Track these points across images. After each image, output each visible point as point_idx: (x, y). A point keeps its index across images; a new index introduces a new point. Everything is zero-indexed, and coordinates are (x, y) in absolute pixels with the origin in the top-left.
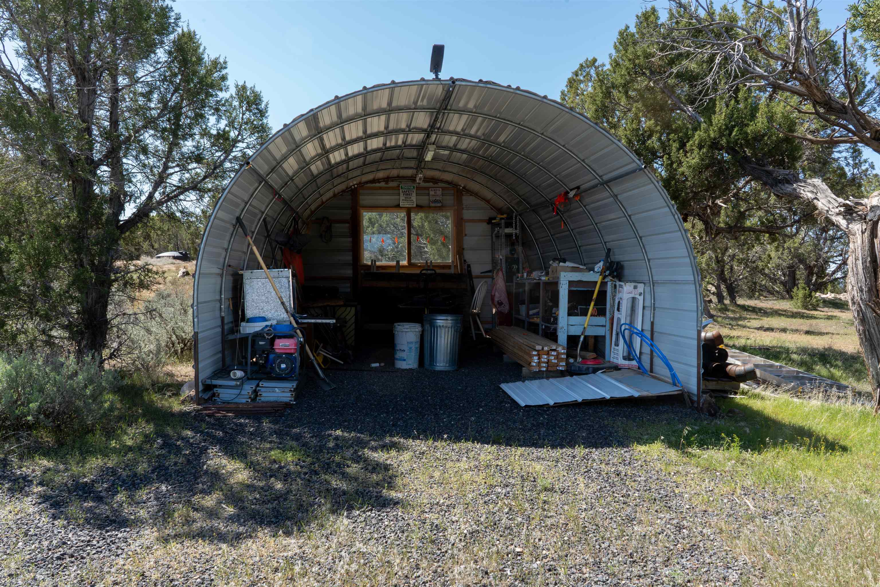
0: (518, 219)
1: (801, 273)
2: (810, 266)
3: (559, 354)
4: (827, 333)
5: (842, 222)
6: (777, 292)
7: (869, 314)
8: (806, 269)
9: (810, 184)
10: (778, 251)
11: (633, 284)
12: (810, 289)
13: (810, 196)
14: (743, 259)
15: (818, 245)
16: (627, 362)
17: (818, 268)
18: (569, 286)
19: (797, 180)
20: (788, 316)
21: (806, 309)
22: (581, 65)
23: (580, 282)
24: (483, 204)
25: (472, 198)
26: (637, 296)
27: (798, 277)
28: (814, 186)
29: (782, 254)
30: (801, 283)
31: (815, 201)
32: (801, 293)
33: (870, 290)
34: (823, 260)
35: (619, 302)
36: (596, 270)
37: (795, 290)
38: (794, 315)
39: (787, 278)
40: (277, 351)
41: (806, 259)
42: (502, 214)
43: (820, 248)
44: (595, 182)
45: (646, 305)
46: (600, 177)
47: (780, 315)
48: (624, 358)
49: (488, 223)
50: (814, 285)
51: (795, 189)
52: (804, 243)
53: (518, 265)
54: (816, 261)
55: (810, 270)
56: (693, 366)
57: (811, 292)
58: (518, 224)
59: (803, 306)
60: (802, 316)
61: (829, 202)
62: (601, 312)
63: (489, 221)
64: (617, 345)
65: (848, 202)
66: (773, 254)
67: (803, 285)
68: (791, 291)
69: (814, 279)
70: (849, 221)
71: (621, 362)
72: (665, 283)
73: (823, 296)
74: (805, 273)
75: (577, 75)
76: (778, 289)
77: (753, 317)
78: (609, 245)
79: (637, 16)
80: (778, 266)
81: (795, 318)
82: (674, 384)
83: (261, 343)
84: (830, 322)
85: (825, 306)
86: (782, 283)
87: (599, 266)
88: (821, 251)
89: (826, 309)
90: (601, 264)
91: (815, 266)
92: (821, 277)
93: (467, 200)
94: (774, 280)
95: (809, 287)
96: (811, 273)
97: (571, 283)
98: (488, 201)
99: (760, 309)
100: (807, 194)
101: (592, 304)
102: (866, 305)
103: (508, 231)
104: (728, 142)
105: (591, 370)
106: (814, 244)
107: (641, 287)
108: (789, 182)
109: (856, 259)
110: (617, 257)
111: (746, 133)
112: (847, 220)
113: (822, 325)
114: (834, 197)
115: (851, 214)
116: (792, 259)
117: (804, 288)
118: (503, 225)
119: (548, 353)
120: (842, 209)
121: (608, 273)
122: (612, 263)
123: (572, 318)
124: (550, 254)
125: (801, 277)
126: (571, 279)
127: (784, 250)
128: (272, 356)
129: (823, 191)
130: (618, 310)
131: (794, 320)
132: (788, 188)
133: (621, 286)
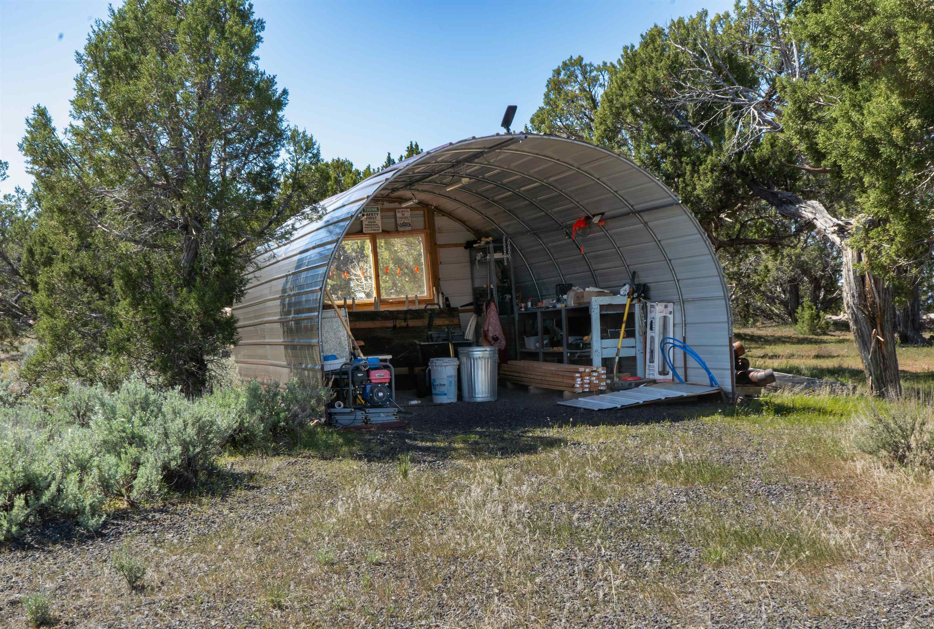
0: (508, 243)
1: (806, 287)
2: (816, 278)
3: (600, 374)
4: (838, 356)
5: (837, 239)
6: (777, 315)
7: (861, 316)
8: (811, 282)
9: (809, 206)
10: (776, 260)
11: (663, 304)
12: (817, 308)
13: (811, 216)
14: (735, 273)
15: (824, 250)
16: (662, 377)
17: (826, 280)
18: (601, 311)
19: (799, 202)
20: (793, 343)
21: (814, 334)
22: (565, 64)
23: (610, 306)
24: (457, 225)
25: (445, 218)
26: (668, 315)
27: (801, 293)
28: (813, 207)
29: (781, 263)
30: (806, 301)
31: (815, 221)
32: (807, 314)
33: (860, 296)
34: (832, 269)
35: (652, 322)
36: (622, 293)
37: (799, 310)
38: (801, 341)
39: (788, 295)
40: (373, 381)
41: (811, 269)
42: (487, 237)
43: (826, 252)
44: (625, 210)
45: (676, 322)
46: (632, 206)
47: (784, 342)
48: (660, 373)
49: (466, 248)
50: (822, 303)
51: (797, 210)
52: (806, 247)
53: (511, 295)
54: (823, 271)
55: (815, 282)
56: (727, 369)
57: (819, 312)
58: (509, 248)
59: (810, 330)
60: (810, 342)
61: (826, 222)
62: (630, 334)
63: (469, 245)
64: (652, 361)
65: (840, 222)
66: (770, 264)
67: (809, 303)
68: (795, 312)
69: (822, 294)
70: (842, 238)
71: (658, 377)
72: (694, 300)
73: (835, 318)
74: (811, 287)
75: (559, 74)
76: (777, 312)
77: (753, 346)
78: (632, 268)
79: (642, 35)
80: (776, 281)
81: (802, 344)
82: (712, 386)
83: (359, 375)
84: (841, 345)
85: (837, 329)
86: (782, 302)
87: (626, 289)
88: (828, 257)
89: (838, 333)
90: (627, 287)
91: (822, 277)
92: (830, 291)
93: (440, 221)
94: (772, 300)
95: (816, 305)
96: (817, 288)
97: (602, 306)
98: (463, 222)
99: (760, 337)
100: (807, 214)
101: (624, 326)
102: (858, 308)
103: (498, 256)
104: (738, 167)
105: (633, 385)
106: (819, 248)
107: (671, 307)
108: (792, 203)
109: (849, 271)
110: (643, 279)
111: (753, 158)
112: (840, 237)
113: (832, 348)
114: (830, 217)
115: (843, 233)
116: (793, 270)
117: (810, 307)
118: (492, 250)
119: (590, 375)
120: (836, 228)
121: (635, 295)
122: (638, 286)
123: (604, 341)
124: (553, 279)
125: (806, 294)
126: (602, 303)
127: (782, 258)
128: (368, 387)
129: (821, 212)
130: (651, 329)
131: (801, 346)
132: (792, 208)
133: (652, 306)
